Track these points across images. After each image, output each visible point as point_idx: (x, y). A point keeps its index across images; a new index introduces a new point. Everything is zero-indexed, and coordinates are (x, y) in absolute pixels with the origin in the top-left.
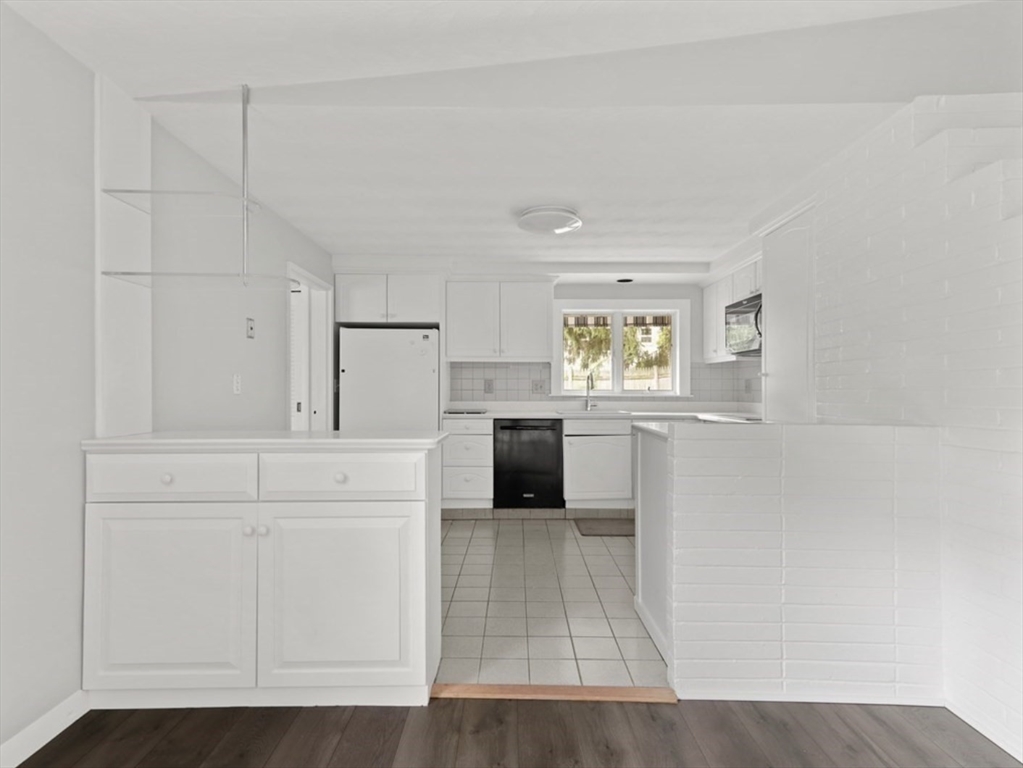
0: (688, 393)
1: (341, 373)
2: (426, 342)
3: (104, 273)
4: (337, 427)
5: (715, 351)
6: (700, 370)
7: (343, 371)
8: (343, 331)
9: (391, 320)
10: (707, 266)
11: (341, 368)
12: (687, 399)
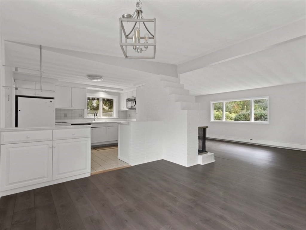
0: (117, 117)
1: (19, 111)
2: (51, 103)
3: (3, 86)
4: (16, 125)
5: (123, 108)
6: (120, 112)
7: (20, 110)
8: (19, 98)
9: (37, 96)
10: (122, 90)
11: (19, 109)
12: (117, 119)
